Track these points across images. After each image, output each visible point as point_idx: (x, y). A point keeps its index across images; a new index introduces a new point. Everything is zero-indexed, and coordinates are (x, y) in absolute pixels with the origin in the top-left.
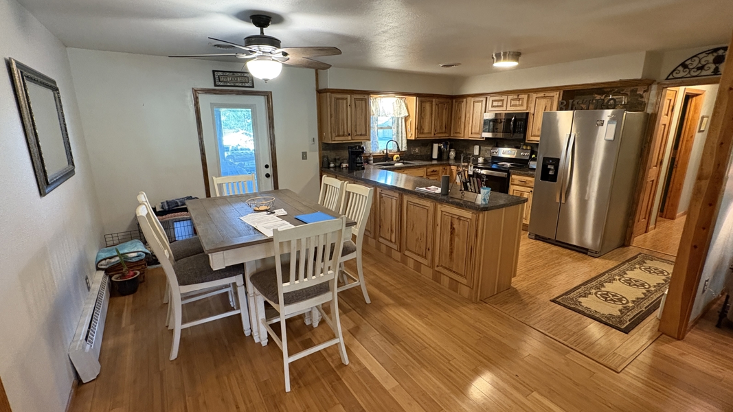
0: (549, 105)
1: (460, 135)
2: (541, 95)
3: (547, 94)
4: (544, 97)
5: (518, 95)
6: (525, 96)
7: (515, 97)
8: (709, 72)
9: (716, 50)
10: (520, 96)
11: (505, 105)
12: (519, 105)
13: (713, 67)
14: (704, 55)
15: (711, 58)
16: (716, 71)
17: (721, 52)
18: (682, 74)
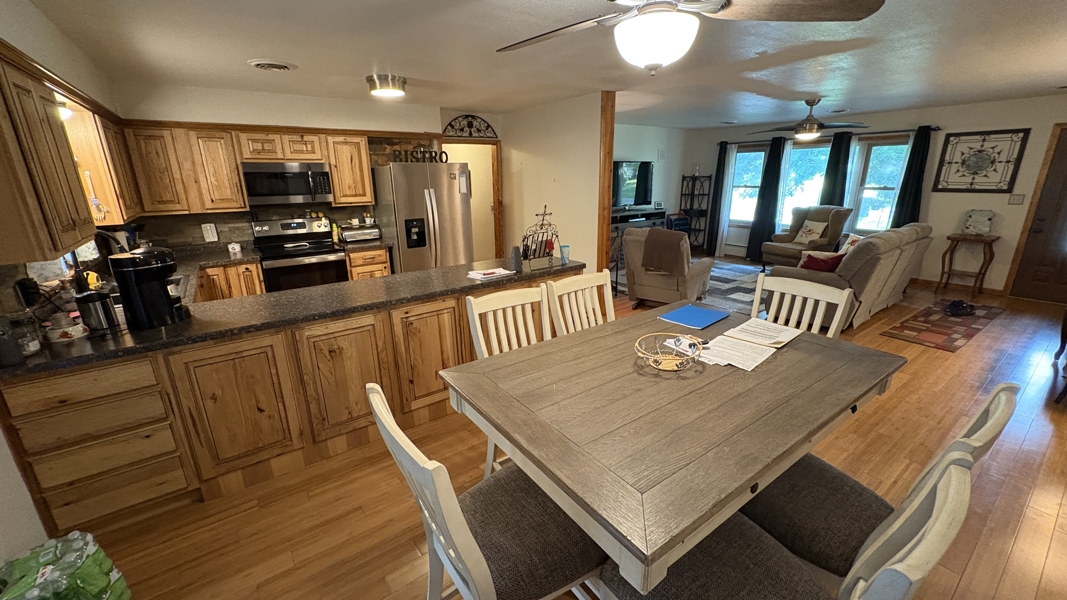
0: (356, 154)
1: (178, 207)
2: (341, 139)
3: (349, 139)
4: (346, 143)
5: (302, 137)
6: (314, 138)
7: (296, 138)
8: (467, 134)
9: (467, 116)
10: (306, 138)
11: (279, 150)
12: (308, 152)
13: (468, 130)
14: (460, 119)
15: (465, 122)
16: (471, 134)
17: (470, 119)
18: (451, 133)
